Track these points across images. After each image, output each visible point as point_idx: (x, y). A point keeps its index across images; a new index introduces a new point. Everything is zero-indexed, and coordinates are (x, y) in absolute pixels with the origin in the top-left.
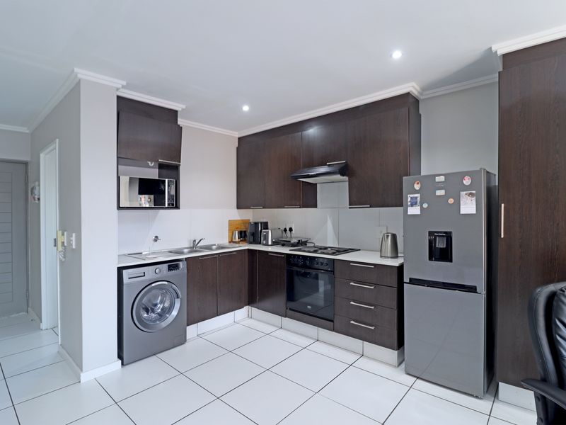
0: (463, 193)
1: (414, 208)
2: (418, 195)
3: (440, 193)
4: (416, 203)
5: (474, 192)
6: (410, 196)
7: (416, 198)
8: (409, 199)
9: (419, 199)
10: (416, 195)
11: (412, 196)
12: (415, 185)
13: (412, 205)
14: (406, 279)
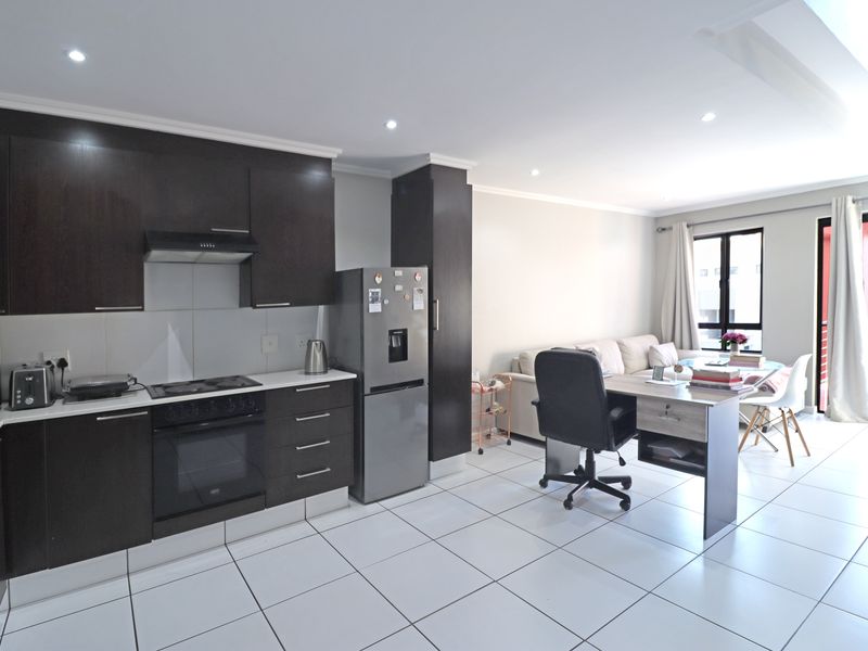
0: (415, 290)
1: (375, 304)
2: (379, 290)
3: (399, 288)
4: (377, 300)
5: (422, 288)
6: (371, 291)
7: (377, 293)
8: (370, 295)
9: (380, 294)
10: (377, 290)
11: (373, 290)
12: (377, 279)
13: (373, 302)
14: (367, 391)
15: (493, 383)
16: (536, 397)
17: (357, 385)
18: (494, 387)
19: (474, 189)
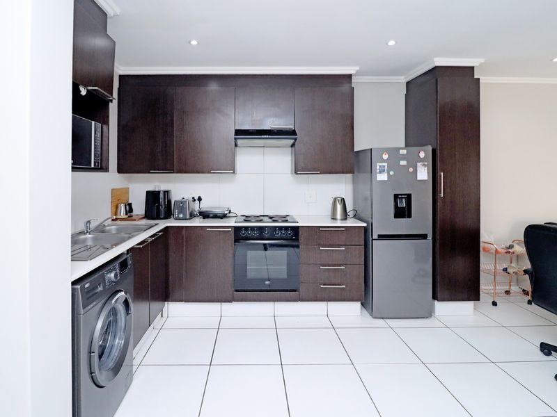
0: (419, 164)
1: (382, 174)
2: (386, 164)
3: (403, 163)
4: (384, 171)
5: (426, 163)
6: (378, 164)
7: (384, 166)
8: (378, 167)
9: (386, 167)
10: (384, 164)
11: (381, 164)
12: (384, 155)
13: (380, 172)
14: (375, 236)
15: (511, 247)
16: (528, 266)
17: (366, 231)
18: (511, 250)
19: (481, 81)
